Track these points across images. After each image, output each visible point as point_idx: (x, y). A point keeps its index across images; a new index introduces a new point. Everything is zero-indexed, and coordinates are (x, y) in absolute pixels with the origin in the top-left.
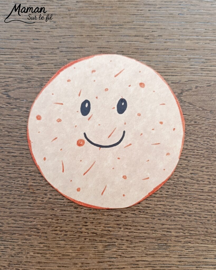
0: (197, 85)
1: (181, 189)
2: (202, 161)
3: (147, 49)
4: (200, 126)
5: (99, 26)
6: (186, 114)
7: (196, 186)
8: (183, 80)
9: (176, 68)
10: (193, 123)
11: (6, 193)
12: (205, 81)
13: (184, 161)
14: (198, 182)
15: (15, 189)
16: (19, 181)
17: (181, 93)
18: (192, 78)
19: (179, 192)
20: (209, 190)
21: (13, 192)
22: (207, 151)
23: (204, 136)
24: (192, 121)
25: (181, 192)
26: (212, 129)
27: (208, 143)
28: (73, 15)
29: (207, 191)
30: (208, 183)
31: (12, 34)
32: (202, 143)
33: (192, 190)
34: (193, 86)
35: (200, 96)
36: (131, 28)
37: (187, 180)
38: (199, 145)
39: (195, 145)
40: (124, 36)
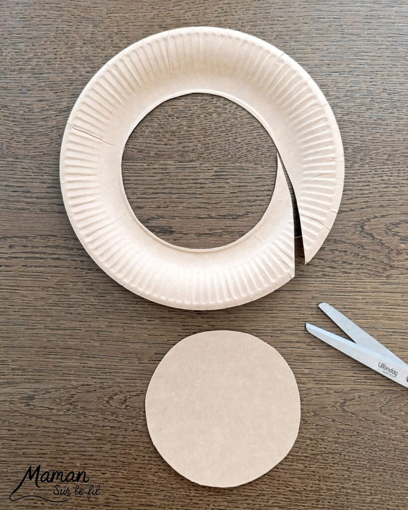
0: (360, 394)
1: (343, 500)
2: (364, 472)
3: (309, 356)
4: (362, 437)
5: (259, 331)
6: (348, 425)
7: (358, 497)
8: (346, 390)
9: (338, 377)
10: (355, 433)
11: (168, 503)
12: (369, 390)
13: (346, 472)
14: (360, 493)
15: (178, 500)
16: (181, 492)
17: (344, 403)
18: (355, 387)
19: (341, 503)
20: (370, 501)
21: (176, 503)
22: (369, 462)
23: (367, 447)
24: (354, 431)
25: (343, 503)
26: (374, 439)
27: (370, 454)
28: (232, 319)
29: (368, 501)
30: (369, 494)
31: (170, 339)
32: (365, 454)
33: (354, 501)
34: (357, 395)
35: (362, 406)
36: (292, 334)
37: (349, 491)
38: (361, 456)
39: (357, 456)
40: (286, 342)
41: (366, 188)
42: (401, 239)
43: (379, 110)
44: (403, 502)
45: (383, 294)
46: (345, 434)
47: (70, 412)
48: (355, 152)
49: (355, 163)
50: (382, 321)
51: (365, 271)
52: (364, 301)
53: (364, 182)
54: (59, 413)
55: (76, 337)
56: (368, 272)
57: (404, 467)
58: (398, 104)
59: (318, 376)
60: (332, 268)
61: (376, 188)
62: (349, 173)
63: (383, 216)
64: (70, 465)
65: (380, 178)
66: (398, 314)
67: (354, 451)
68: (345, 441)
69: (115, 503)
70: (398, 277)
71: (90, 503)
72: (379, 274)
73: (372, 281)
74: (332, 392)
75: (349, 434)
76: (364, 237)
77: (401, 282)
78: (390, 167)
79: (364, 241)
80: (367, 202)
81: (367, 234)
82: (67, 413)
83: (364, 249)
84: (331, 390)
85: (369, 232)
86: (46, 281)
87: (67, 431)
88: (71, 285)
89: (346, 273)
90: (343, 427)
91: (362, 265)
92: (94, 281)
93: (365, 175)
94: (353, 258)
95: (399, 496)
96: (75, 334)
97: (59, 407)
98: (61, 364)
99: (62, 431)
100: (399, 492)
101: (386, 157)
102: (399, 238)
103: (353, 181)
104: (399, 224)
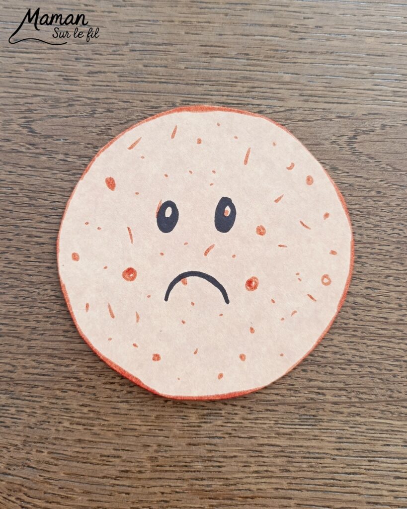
46: (355, 194)
59: (307, 88)
67: (370, 225)
68: (353, 207)
74: (333, 116)
75: (362, 194)
84: (332, 112)
90: (351, 180)
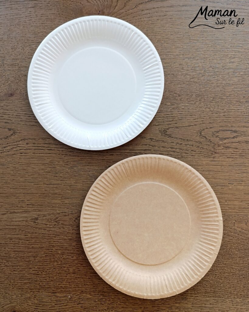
41: (202, 114)
42: (220, 139)
43: (208, 76)
44: (223, 271)
45: (211, 166)
47: (56, 226)
48: (196, 97)
49: (197, 102)
50: (211, 179)
51: (202, 155)
52: (202, 170)
53: (201, 111)
54: (50, 227)
55: (59, 188)
56: (204, 155)
57: (224, 253)
58: (218, 73)
60: (186, 153)
61: (207, 114)
62: (194, 107)
63: (211, 128)
64: (56, 253)
65: (209, 109)
66: (219, 176)
69: (78, 272)
70: (219, 158)
71: (65, 272)
72: (209, 156)
73: (206, 159)
76: (202, 138)
77: (220, 160)
78: (214, 104)
79: (201, 140)
80: (203, 121)
81: (203, 136)
82: (54, 227)
83: (202, 144)
85: (204, 135)
86: (44, 161)
87: (54, 236)
88: (57, 163)
89: (193, 156)
91: (201, 152)
92: (68, 161)
93: (201, 108)
94: (196, 149)
95: (221, 268)
96: (59, 187)
97: (51, 224)
98: (51, 202)
99: (52, 235)
100: (221, 266)
101: (212, 99)
102: (219, 138)
103: (196, 110)
104: (219, 131)
